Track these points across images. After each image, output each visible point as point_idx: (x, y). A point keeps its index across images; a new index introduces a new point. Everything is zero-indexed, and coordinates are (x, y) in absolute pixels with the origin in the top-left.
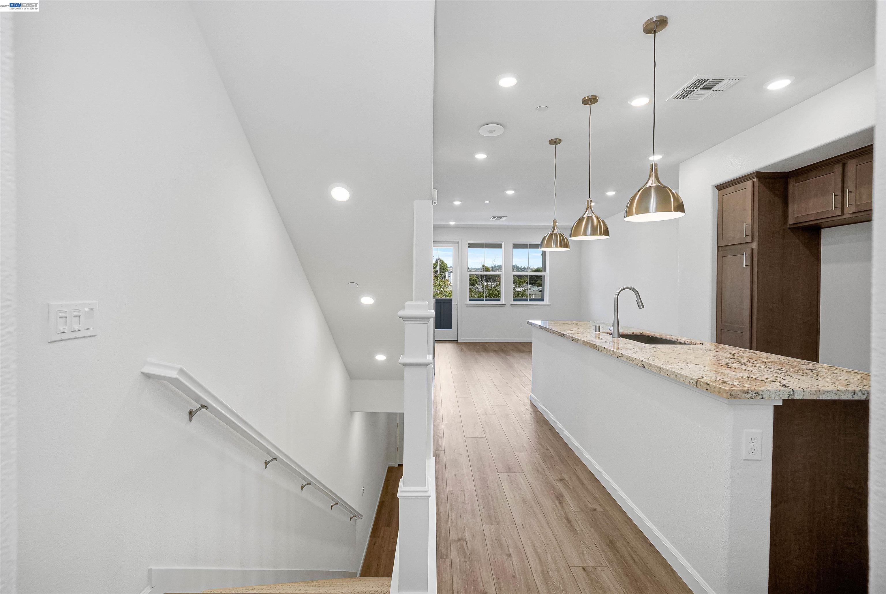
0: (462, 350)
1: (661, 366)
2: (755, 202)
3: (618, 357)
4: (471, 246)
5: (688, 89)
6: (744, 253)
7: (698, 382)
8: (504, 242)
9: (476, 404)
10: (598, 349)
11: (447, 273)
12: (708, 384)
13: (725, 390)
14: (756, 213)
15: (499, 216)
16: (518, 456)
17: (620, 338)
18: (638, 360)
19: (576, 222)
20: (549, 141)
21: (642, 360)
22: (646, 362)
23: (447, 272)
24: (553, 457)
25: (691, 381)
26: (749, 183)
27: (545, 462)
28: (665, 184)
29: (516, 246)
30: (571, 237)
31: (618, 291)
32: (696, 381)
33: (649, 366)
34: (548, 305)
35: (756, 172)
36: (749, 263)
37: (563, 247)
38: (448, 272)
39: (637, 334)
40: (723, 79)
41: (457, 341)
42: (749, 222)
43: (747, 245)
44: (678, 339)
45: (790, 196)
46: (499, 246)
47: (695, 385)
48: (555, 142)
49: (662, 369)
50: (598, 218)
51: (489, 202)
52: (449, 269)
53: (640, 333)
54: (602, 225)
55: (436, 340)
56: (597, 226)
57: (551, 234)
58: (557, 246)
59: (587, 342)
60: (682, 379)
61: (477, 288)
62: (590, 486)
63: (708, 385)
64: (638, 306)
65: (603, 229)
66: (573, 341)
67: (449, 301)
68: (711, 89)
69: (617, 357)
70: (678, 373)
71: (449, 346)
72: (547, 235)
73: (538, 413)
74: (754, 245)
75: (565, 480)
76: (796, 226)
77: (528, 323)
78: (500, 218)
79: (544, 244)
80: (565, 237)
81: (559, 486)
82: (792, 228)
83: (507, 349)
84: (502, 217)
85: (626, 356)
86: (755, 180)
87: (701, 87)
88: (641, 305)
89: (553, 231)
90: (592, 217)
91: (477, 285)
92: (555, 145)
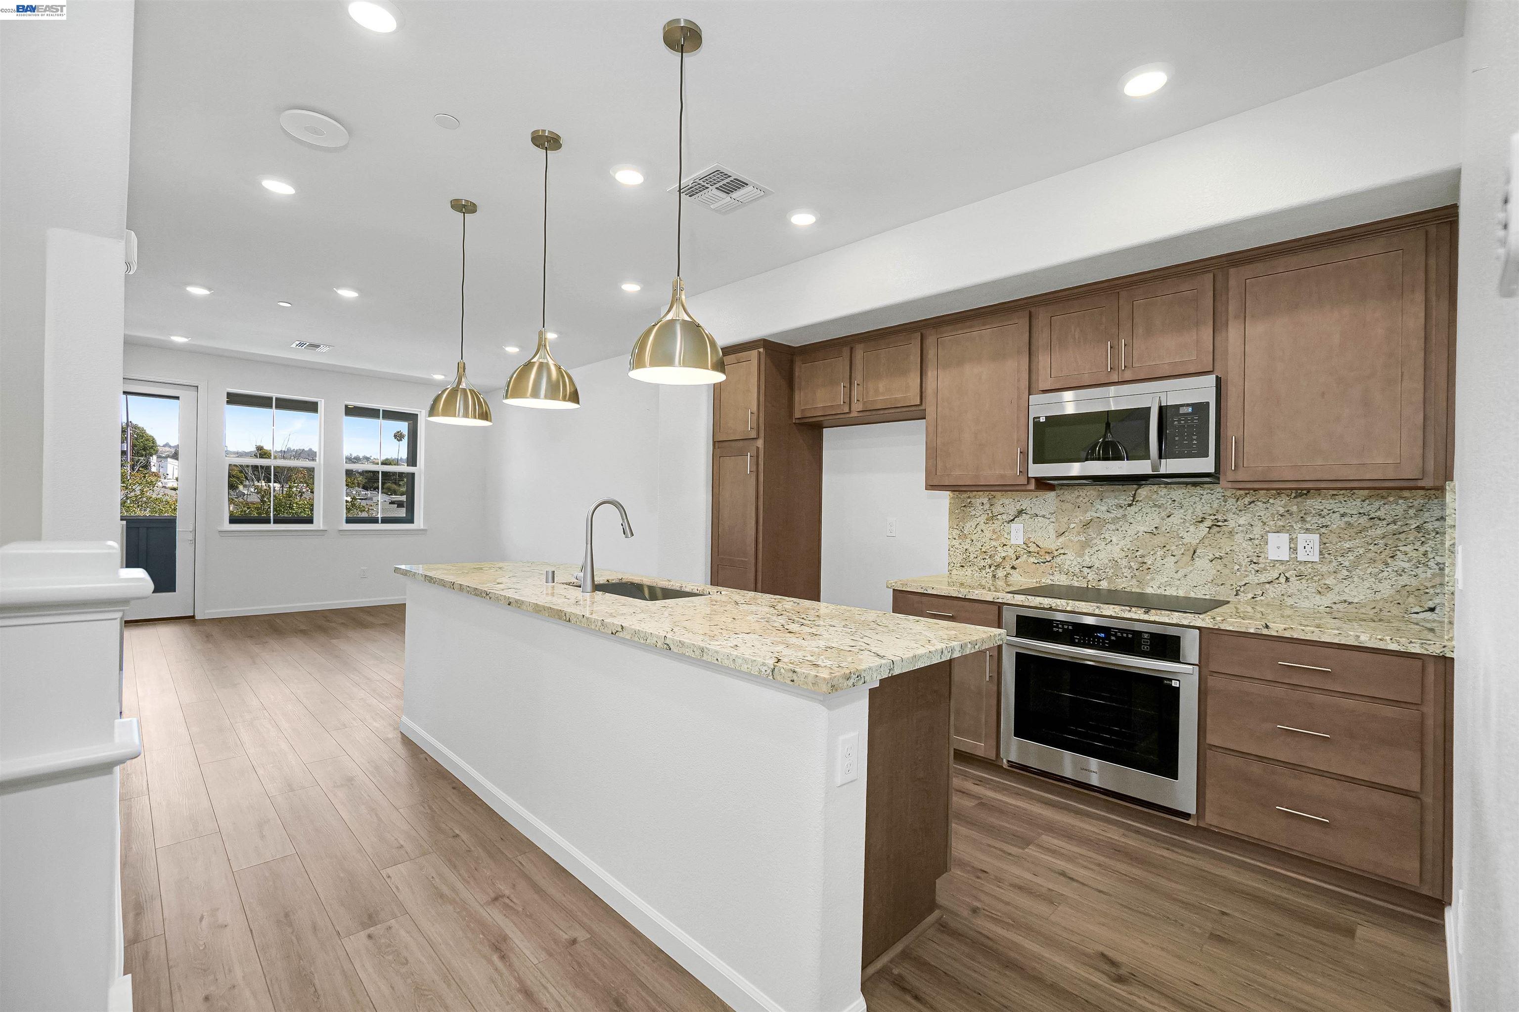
0: (208, 637)
1: (702, 645)
2: (761, 383)
3: (614, 632)
4: (234, 399)
5: (701, 182)
6: (749, 453)
7: (776, 670)
8: (323, 400)
9: (261, 772)
10: (568, 619)
11: (154, 459)
12: (794, 672)
13: (825, 679)
14: (762, 398)
15: (316, 342)
16: (389, 877)
17: (596, 592)
18: (658, 637)
19: (517, 369)
20: (451, 201)
21: (665, 636)
22: (673, 640)
23: (155, 457)
24: (469, 851)
25: (763, 669)
26: (754, 353)
27: (455, 867)
28: (699, 321)
29: (351, 411)
30: (506, 397)
31: (592, 508)
32: (772, 667)
33: (681, 646)
34: (424, 531)
35: (764, 339)
36: (754, 469)
37: (479, 418)
38: (159, 457)
39: (614, 581)
40: (747, 184)
41: (193, 617)
42: (755, 409)
43: (752, 441)
44: (681, 587)
45: (796, 380)
46: (312, 407)
47: (771, 674)
48: (464, 207)
49: (705, 650)
50: (559, 368)
51: (289, 305)
52: (160, 449)
53: (619, 579)
54: (567, 381)
55: (126, 622)
56: (558, 382)
57: (454, 392)
58: (466, 415)
59: (544, 607)
60: (746, 667)
61: (244, 494)
62: (553, 890)
63: (795, 674)
64: (624, 534)
65: (570, 390)
66: (509, 604)
67: (170, 524)
68: (728, 193)
69: (612, 633)
70: (737, 656)
71: (165, 632)
72: (443, 392)
73: (422, 756)
74: (760, 443)
75: (503, 896)
76: (803, 421)
77: (397, 570)
78: (318, 346)
79: (439, 408)
80: (483, 399)
81: (496, 917)
82: (798, 423)
83: (331, 624)
84: (322, 346)
85: (632, 629)
86: (761, 350)
87: (717, 185)
88: (628, 531)
89: (459, 383)
90: (547, 364)
91: (241, 487)
92: (464, 213)
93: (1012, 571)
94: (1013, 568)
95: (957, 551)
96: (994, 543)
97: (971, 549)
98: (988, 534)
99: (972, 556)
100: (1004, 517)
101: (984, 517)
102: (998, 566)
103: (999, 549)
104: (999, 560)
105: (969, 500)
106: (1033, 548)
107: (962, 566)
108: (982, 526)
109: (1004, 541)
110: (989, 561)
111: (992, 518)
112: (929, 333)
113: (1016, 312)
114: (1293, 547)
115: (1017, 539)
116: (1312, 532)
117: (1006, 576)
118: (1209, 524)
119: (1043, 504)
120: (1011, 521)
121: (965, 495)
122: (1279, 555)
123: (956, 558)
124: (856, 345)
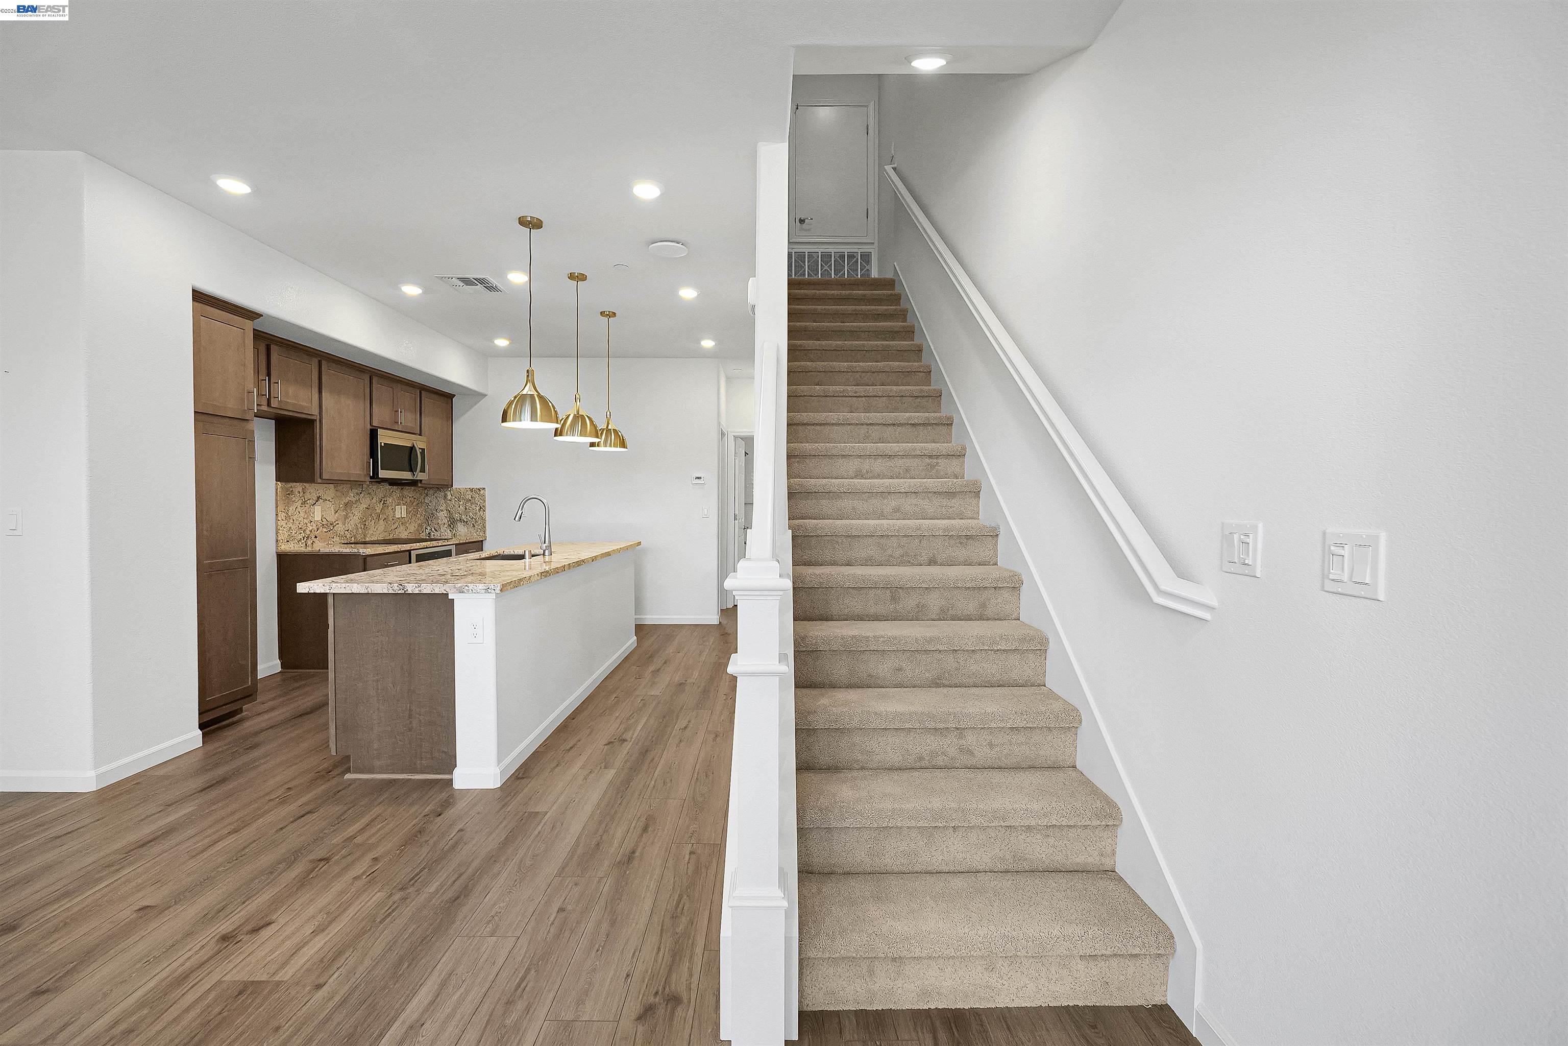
31: (544, 501)
42: (251, 388)
43: (247, 423)
92: (530, 229)
93: (315, 539)
94: (316, 537)
95: (285, 529)
96: (305, 521)
97: (293, 527)
98: (302, 514)
99: (294, 532)
100: (311, 501)
101: (300, 502)
102: (308, 538)
103: (309, 524)
104: (308, 532)
105: (291, 489)
106: (325, 523)
107: (288, 541)
108: (299, 509)
109: (310, 518)
110: (303, 535)
111: (304, 503)
112: (324, 363)
113: (364, 372)
114: (401, 511)
115: (318, 517)
116: (404, 504)
117: (312, 544)
118: (382, 502)
119: (329, 492)
120: (314, 504)
121: (289, 485)
122: (398, 515)
123: (283, 536)
124: (272, 345)
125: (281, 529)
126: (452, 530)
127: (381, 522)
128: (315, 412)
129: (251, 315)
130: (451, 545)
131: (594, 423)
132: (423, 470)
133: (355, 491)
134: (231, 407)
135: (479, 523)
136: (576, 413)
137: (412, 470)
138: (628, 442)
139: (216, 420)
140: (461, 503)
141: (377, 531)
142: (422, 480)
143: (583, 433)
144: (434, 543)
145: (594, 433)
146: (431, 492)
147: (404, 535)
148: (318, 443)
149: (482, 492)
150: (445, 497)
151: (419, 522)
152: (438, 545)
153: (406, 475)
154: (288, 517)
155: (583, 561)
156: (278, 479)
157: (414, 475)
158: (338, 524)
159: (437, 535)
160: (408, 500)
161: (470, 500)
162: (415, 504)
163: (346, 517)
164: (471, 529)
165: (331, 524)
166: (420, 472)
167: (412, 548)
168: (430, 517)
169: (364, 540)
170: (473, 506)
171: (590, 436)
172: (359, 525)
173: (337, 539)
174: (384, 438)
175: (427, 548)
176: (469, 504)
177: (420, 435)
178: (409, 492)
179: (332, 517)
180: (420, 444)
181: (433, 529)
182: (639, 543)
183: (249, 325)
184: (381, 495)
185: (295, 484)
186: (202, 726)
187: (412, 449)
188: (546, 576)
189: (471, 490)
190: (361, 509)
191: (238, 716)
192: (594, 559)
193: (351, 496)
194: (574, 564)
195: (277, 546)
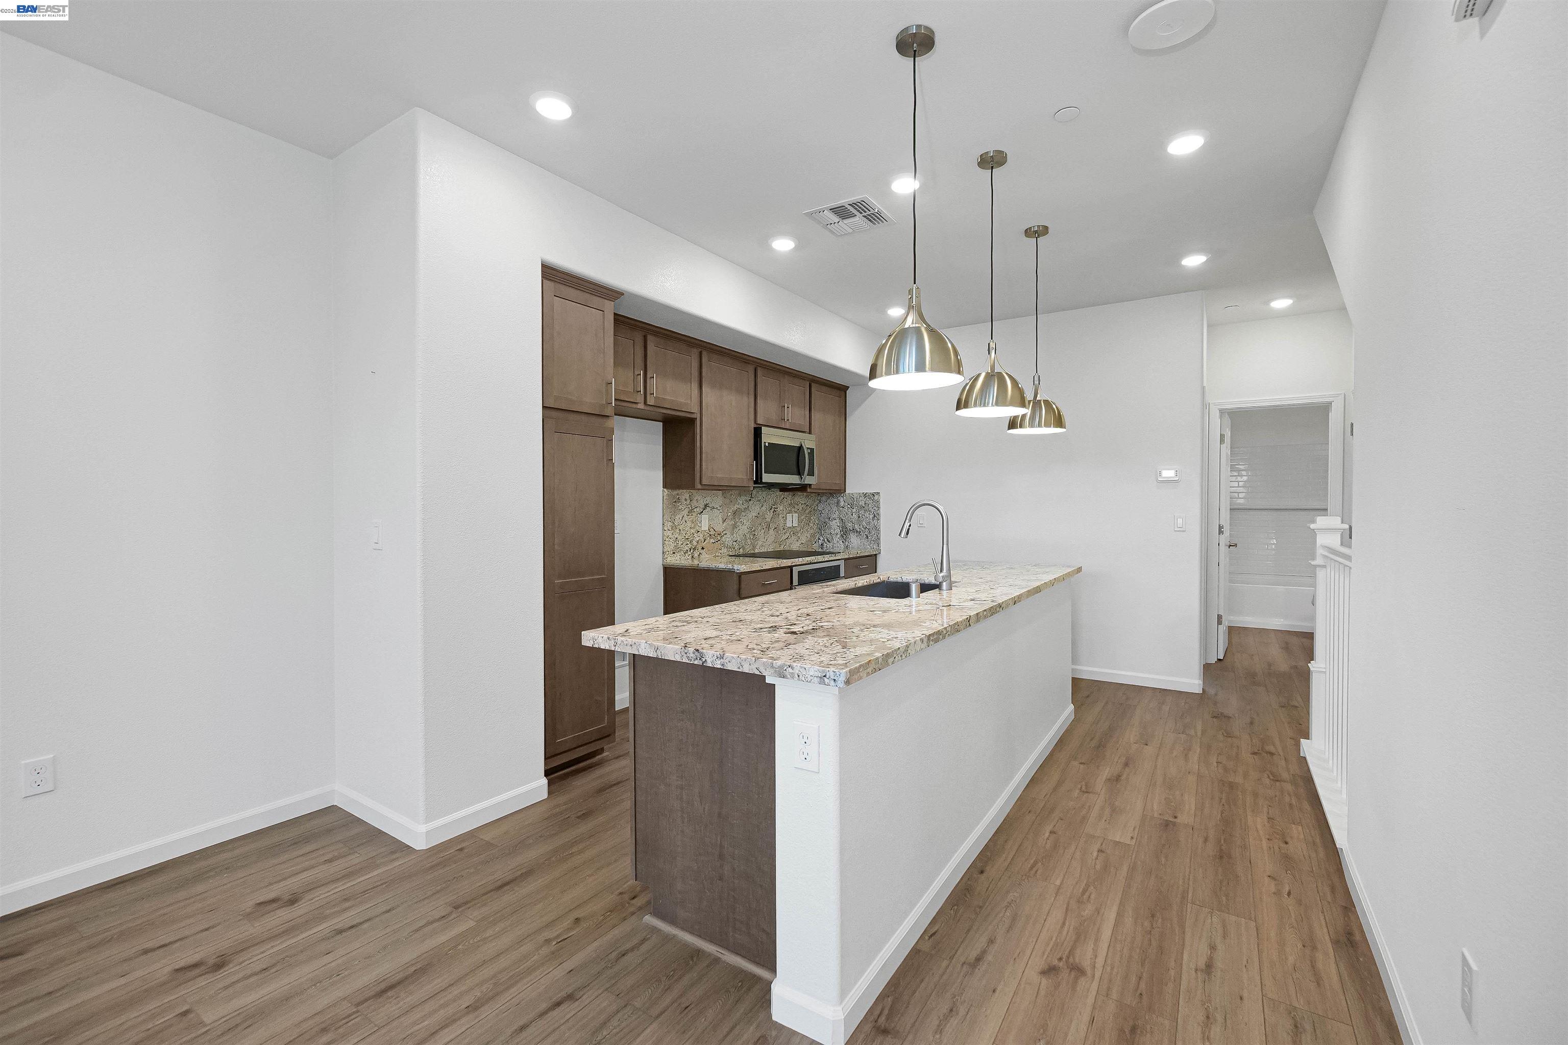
93: (702, 551)
94: (703, 548)
95: (671, 540)
96: (692, 531)
97: (679, 538)
98: (689, 524)
99: (680, 543)
100: (698, 509)
101: (687, 510)
102: (694, 549)
103: (695, 535)
104: (695, 543)
105: (678, 497)
106: (712, 533)
107: (674, 553)
108: (686, 518)
109: (697, 528)
110: (690, 546)
111: (691, 511)
112: (705, 354)
113: (749, 363)
114: (792, 520)
115: (705, 526)
116: (796, 512)
117: (699, 555)
118: (773, 510)
119: (717, 499)
120: (701, 513)
121: (675, 492)
122: (789, 524)
123: (670, 546)
124: (648, 336)
125: (667, 539)
126: (844, 541)
127: (771, 531)
128: (695, 409)
129: (611, 294)
130: (839, 560)
131: (1020, 386)
132: (811, 473)
133: (744, 498)
134: (588, 401)
135: (872, 533)
136: (989, 371)
137: (799, 473)
138: (1067, 419)
139: (572, 417)
140: (854, 510)
141: (766, 543)
142: (811, 484)
143: (1001, 401)
144: (827, 558)
145: (1018, 399)
146: (824, 498)
147: (795, 546)
148: (698, 444)
149: (876, 497)
150: (838, 502)
151: (812, 531)
152: (823, 560)
153: (793, 479)
154: (674, 527)
155: (1000, 606)
156: (665, 486)
157: (802, 478)
158: (726, 534)
159: (828, 547)
160: (800, 507)
161: (864, 507)
162: (807, 511)
163: (735, 526)
164: (865, 541)
165: (719, 534)
166: (807, 475)
167: (794, 564)
168: (823, 526)
169: (753, 552)
170: (867, 514)
171: (1012, 404)
172: (748, 536)
173: (724, 550)
174: (770, 437)
175: (810, 564)
176: (862, 512)
177: (810, 433)
178: (800, 498)
179: (719, 528)
180: (809, 442)
181: (826, 540)
182: (1079, 570)
183: (609, 307)
184: (771, 502)
185: (681, 491)
186: (547, 773)
187: (800, 448)
188: (936, 641)
189: (865, 495)
190: (750, 517)
191: (597, 757)
192: (1015, 601)
193: (740, 503)
194: (985, 613)
195: (663, 559)
